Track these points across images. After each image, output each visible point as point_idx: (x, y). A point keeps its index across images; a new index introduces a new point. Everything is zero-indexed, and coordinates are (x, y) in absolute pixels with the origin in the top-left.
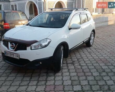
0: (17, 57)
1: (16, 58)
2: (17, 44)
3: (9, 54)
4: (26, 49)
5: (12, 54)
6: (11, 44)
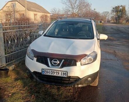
1: (62, 76)
2: (63, 60)
3: (49, 72)
4: (76, 65)
5: (56, 72)
6: (53, 60)
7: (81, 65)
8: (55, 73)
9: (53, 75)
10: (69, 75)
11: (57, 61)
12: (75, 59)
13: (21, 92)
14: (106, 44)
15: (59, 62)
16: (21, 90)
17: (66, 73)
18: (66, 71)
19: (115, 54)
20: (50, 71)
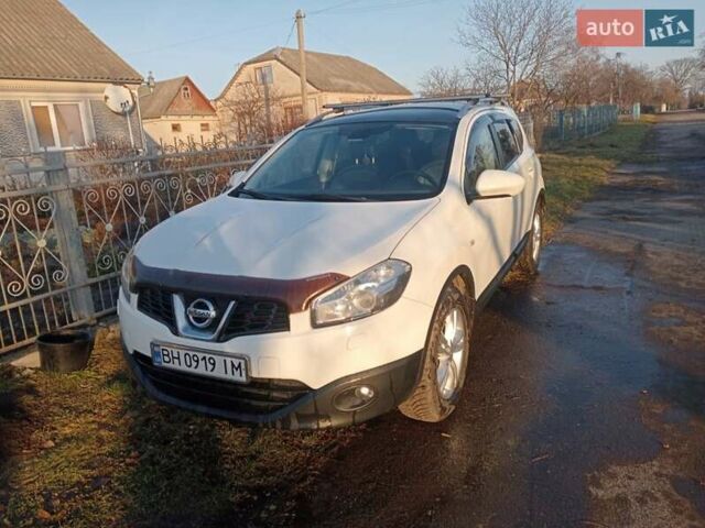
0: (237, 373)
1: (229, 376)
2: (233, 303)
3: (178, 358)
4: (285, 326)
5: (204, 358)
6: (192, 305)
7: (315, 325)
8: (202, 363)
9: (192, 370)
10: (255, 374)
11: (207, 309)
12: (281, 297)
13: (104, 433)
14: (615, 212)
15: (213, 314)
16: (102, 426)
17: (243, 362)
18: (241, 357)
19: (633, 263)
20: (182, 353)
